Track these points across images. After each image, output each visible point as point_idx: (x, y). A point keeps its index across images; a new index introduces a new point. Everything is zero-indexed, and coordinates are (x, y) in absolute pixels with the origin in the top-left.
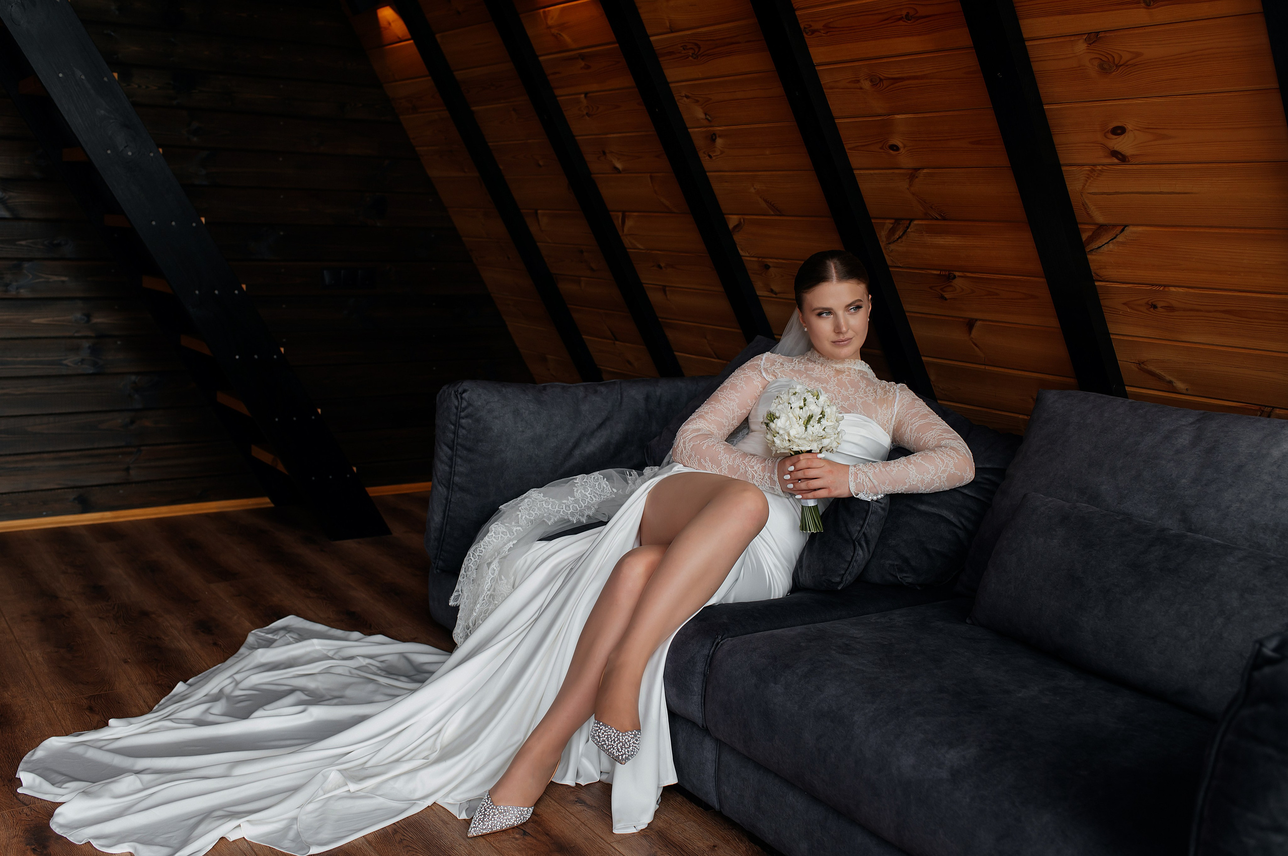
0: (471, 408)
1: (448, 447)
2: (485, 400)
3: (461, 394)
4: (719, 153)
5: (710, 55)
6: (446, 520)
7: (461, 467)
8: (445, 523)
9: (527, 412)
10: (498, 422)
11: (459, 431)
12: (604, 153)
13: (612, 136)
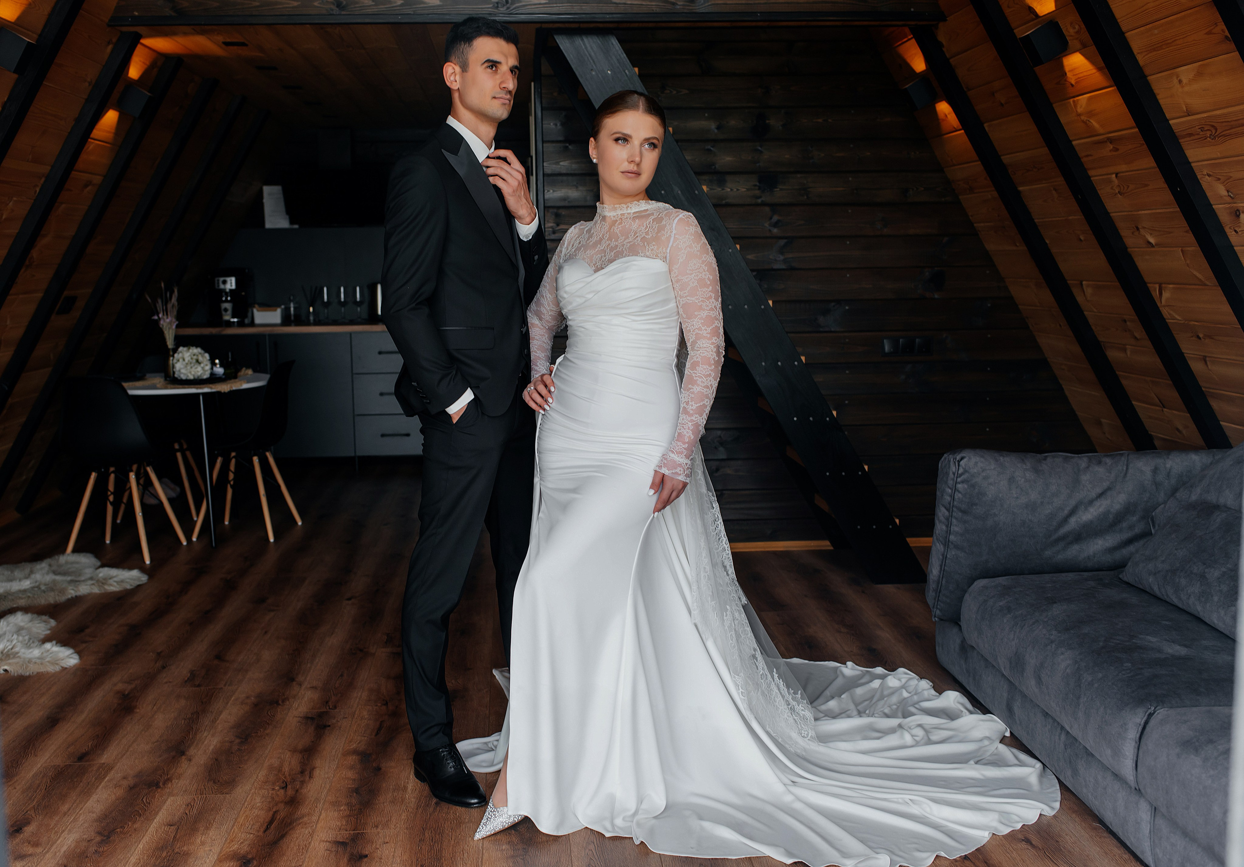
0: (967, 474)
1: (945, 508)
2: (981, 468)
3: (959, 462)
5: (1227, 136)
6: (942, 574)
7: (956, 528)
8: (941, 576)
9: (1023, 480)
10: (993, 488)
11: (955, 495)
12: (1138, 229)
13: (1143, 212)
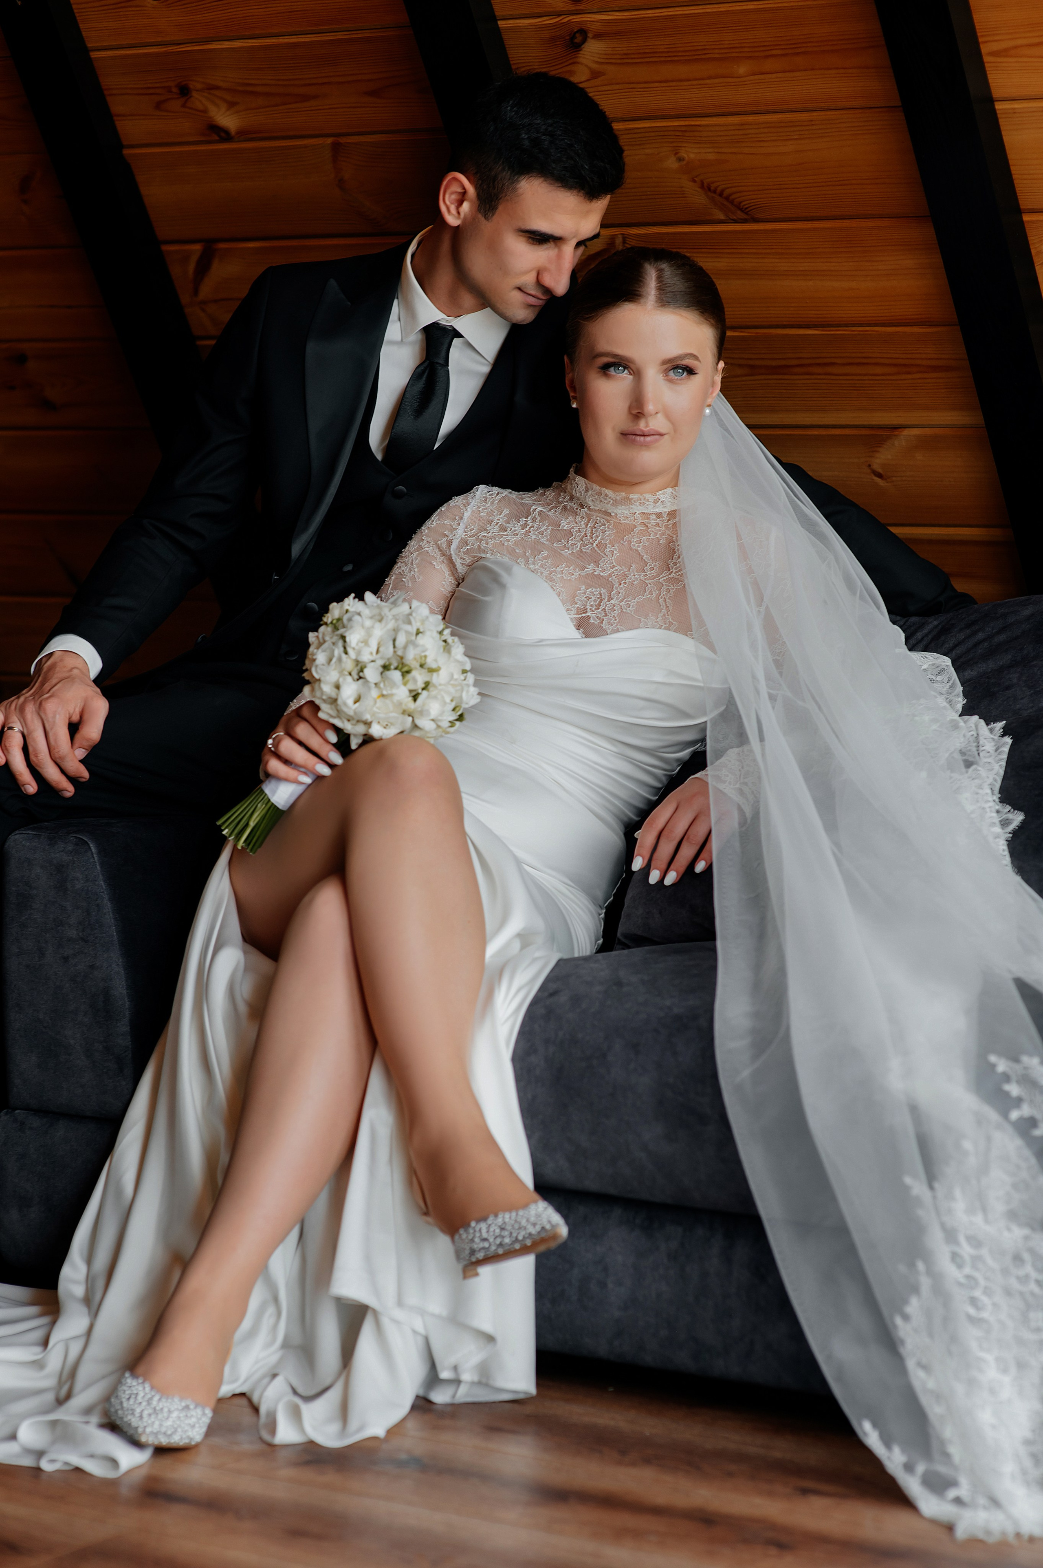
12: (184, 91)
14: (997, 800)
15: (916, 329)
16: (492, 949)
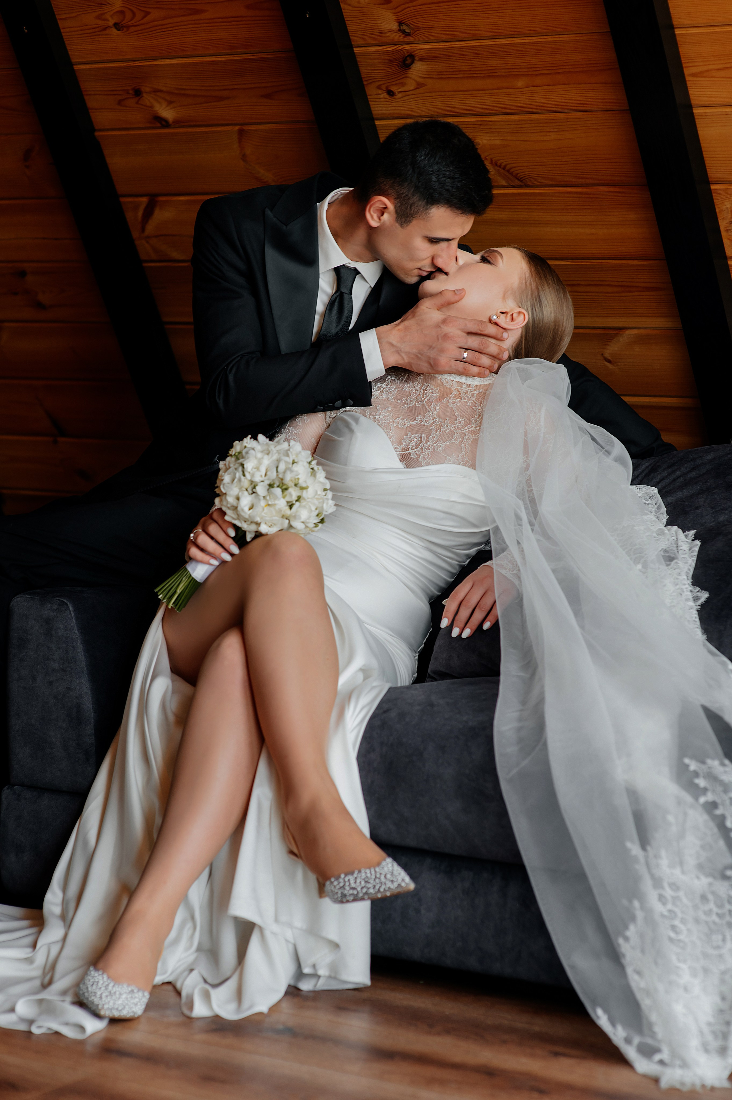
4: (412, 88)
12: (138, 93)
13: (167, 62)
14: (690, 584)
15: (636, 262)
16: (343, 679)
